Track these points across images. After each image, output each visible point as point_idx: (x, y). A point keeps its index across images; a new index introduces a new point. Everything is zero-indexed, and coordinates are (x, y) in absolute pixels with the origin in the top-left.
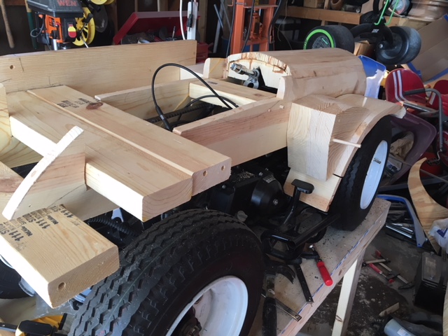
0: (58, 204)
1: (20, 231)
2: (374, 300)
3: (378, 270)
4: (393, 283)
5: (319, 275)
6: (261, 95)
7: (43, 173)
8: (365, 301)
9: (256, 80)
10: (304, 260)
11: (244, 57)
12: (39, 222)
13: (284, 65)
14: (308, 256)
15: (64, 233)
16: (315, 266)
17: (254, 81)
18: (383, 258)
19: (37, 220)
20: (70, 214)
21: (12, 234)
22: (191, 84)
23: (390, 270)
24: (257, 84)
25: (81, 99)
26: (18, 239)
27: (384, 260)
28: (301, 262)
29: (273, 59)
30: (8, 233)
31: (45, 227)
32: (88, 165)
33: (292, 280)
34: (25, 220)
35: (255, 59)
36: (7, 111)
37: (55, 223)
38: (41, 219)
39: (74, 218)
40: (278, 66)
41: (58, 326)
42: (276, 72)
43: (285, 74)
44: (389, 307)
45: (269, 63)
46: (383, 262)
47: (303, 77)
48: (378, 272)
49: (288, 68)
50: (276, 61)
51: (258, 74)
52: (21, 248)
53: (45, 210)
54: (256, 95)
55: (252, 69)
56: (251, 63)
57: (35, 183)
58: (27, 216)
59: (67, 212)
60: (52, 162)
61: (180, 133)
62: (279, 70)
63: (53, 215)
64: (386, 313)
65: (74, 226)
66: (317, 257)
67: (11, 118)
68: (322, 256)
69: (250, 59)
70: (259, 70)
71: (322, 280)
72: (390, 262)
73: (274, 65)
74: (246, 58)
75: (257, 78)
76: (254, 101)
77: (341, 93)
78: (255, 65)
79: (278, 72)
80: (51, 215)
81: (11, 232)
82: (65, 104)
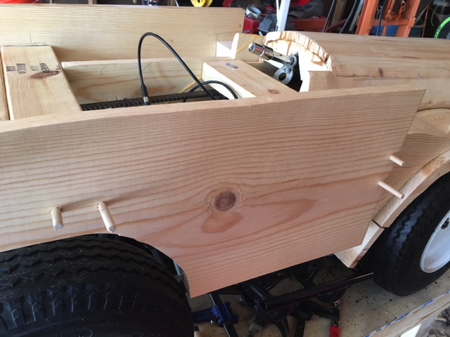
9: (290, 70)
11: (282, 37)
13: (325, 55)
17: (287, 71)
22: (204, 64)
24: (290, 76)
25: (42, 64)
29: (314, 43)
35: (295, 41)
40: (318, 55)
42: (315, 62)
43: (324, 68)
45: (308, 49)
47: (353, 76)
49: (329, 60)
50: (316, 48)
51: (295, 62)
55: (289, 54)
56: (289, 46)
62: (319, 60)
66: (335, 318)
70: (297, 57)
73: (314, 53)
74: (285, 38)
75: (291, 67)
77: (428, 106)
78: (293, 51)
79: (317, 63)
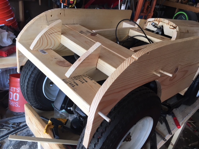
0: (85, 74)
1: (73, 83)
2: (186, 138)
3: (190, 125)
4: (196, 132)
5: (174, 123)
6: (164, 38)
7: (84, 60)
8: (183, 138)
10: (167, 115)
11: (155, 20)
12: (80, 80)
13: (176, 26)
14: (170, 114)
15: (91, 86)
16: (172, 119)
17: (159, 31)
18: (193, 121)
19: (79, 80)
20: (91, 79)
21: (70, 84)
22: (130, 30)
23: (195, 126)
24: (160, 33)
25: (87, 31)
26: (73, 86)
27: (193, 122)
28: (166, 116)
29: (171, 22)
30: (68, 83)
31: (83, 83)
32: (99, 59)
33: (162, 123)
34: (73, 79)
35: (162, 22)
36: (61, 32)
37: (86, 82)
38: (80, 79)
39: (93, 81)
40: (173, 26)
41: (64, 123)
42: (171, 28)
43: (175, 30)
44: (193, 143)
45: (168, 24)
46: (192, 122)
47: (183, 32)
48: (190, 127)
49: (177, 27)
50: (172, 23)
51: (162, 29)
52: (76, 90)
53: (80, 76)
54: (162, 38)
56: (159, 23)
57: (80, 64)
58: (74, 77)
59: (90, 78)
60: (88, 56)
61: (133, 50)
62: (173, 27)
63: (84, 78)
64: (192, 145)
65: (94, 84)
66: (173, 115)
67: (62, 36)
68: (176, 115)
69: (159, 21)
70: (162, 26)
71: (175, 125)
72: (195, 123)
73: (171, 25)
74: (157, 20)
76: (162, 41)
78: (160, 24)
80: (83, 78)
81: (70, 83)
82: (81, 32)
